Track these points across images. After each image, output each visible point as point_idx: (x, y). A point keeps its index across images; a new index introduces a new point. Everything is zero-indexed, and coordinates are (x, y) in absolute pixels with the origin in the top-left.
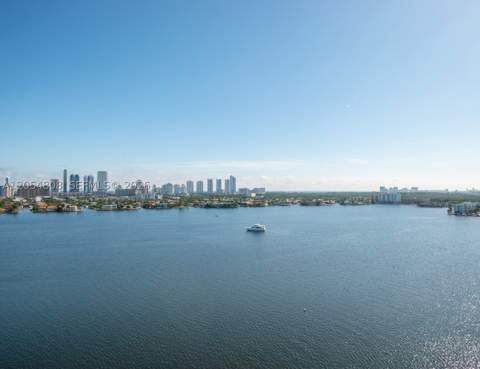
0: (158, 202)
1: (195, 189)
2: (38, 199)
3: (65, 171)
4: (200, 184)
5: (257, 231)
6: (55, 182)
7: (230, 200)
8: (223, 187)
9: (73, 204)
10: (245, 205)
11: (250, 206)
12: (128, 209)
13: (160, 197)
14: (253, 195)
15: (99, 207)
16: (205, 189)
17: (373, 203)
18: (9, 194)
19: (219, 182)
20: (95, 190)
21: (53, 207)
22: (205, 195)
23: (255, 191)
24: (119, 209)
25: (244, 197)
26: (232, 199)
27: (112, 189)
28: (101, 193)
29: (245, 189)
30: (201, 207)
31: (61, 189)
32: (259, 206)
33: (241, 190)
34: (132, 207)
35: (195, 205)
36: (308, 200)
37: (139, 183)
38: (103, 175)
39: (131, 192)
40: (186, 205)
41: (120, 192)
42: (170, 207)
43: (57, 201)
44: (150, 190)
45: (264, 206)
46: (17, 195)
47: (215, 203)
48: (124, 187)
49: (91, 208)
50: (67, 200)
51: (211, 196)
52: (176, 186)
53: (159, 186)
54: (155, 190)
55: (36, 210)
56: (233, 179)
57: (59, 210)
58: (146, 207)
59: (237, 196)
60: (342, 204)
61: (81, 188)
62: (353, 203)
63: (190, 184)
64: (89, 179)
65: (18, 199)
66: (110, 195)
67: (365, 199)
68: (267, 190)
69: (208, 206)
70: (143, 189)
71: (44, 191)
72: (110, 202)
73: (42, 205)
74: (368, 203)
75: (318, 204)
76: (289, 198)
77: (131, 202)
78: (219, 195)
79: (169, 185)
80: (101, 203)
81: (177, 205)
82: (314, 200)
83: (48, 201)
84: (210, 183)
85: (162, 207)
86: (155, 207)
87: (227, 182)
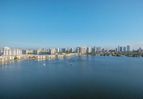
2: (113, 53)
3: (119, 46)
6: (116, 49)
9: (121, 54)
12: (136, 56)
15: (128, 55)
18: (107, 52)
21: (116, 55)
24: (134, 56)
28: (128, 51)
31: (118, 50)
34: (138, 56)
37: (140, 48)
38: (128, 47)
41: (134, 51)
43: (117, 53)
46: (109, 52)
48: (135, 50)
49: (126, 55)
50: (119, 53)
55: (113, 55)
57: (118, 56)
61: (123, 50)
64: (125, 48)
65: (109, 53)
66: (130, 52)
70: (142, 50)
71: (114, 51)
72: (131, 54)
73: (114, 54)
77: (137, 54)
83: (115, 53)
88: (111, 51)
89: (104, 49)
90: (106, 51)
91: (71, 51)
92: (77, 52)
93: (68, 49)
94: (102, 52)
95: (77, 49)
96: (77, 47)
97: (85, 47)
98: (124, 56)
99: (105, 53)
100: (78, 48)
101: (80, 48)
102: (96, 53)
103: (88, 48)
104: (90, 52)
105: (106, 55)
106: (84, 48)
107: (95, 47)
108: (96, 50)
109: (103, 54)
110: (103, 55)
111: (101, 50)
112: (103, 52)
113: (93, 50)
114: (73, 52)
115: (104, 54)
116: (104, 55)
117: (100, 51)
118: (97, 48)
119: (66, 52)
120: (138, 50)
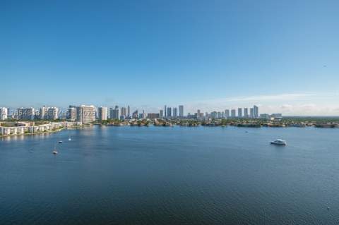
0: (210, 122)
1: (230, 115)
2: (156, 120)
3: (165, 106)
4: (233, 111)
5: (279, 145)
6: (161, 112)
7: (256, 122)
8: (249, 113)
9: (170, 122)
10: (267, 126)
11: (271, 126)
12: (194, 125)
13: (210, 119)
14: (272, 119)
15: (181, 124)
16: (237, 115)
18: (145, 117)
19: (246, 110)
20: (178, 115)
21: (162, 124)
22: (237, 118)
23: (273, 115)
24: (190, 125)
25: (265, 120)
27: (185, 114)
28: (181, 116)
29: (266, 115)
30: (235, 126)
31: (164, 115)
32: (277, 126)
33: (262, 115)
34: (196, 125)
35: (231, 125)
37: (199, 111)
38: (181, 107)
39: (195, 117)
40: (226, 124)
41: (190, 116)
42: (217, 125)
43: (165, 120)
44: (205, 115)
45: (282, 127)
46: (147, 117)
47: (245, 124)
48: (191, 114)
49: (178, 124)
50: (167, 120)
51: (241, 119)
52: (219, 113)
53: (209, 113)
54: (207, 115)
55: (155, 125)
56: (256, 108)
57: (164, 125)
58: (203, 125)
59: (260, 119)
61: (172, 115)
63: (227, 111)
64: (175, 110)
65: (148, 120)
66: (185, 118)
68: (283, 115)
69: (240, 126)
70: (201, 115)
71: (157, 115)
72: (185, 122)
73: (157, 122)
75: (333, 126)
76: (304, 121)
77: (195, 122)
78: (246, 118)
79: (215, 112)
80: (181, 122)
81: (221, 124)
82: (329, 123)
83: (160, 121)
84: (240, 110)
85: (212, 125)
86: (208, 125)
87: (252, 110)
88: (151, 116)
89: (137, 112)
90: (141, 116)
91: (50, 117)
92: (68, 118)
93: (41, 110)
94: (134, 117)
95: (70, 111)
96: (70, 107)
97: (92, 106)
98: (175, 125)
99: (141, 120)
100: (73, 109)
101: (78, 109)
102: (119, 121)
103: (100, 110)
104: (105, 117)
105: (142, 124)
106: (92, 109)
107: (117, 107)
108: (120, 114)
109: (135, 123)
110: (136, 125)
111: (131, 115)
112: (136, 118)
113: (114, 112)
114: (58, 120)
115: (138, 122)
116: (139, 125)
117: (128, 115)
118: (123, 110)
119: (33, 118)
120: (196, 114)
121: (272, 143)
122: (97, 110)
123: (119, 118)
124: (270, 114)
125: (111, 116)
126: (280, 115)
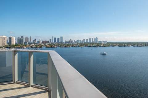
1: (86, 41)
2: (47, 44)
3: (53, 37)
4: (87, 40)
5: (104, 54)
6: (51, 40)
7: (96, 45)
8: (94, 41)
9: (55, 45)
10: (100, 46)
11: (102, 46)
12: (68, 47)
13: (76, 43)
14: (103, 43)
15: (61, 46)
16: (89, 41)
17: (146, 46)
18: (40, 43)
19: (93, 39)
20: (60, 41)
22: (89, 43)
23: (103, 42)
24: (66, 47)
25: (100, 44)
26: (96, 44)
27: (64, 41)
28: (61, 42)
29: (100, 41)
31: (52, 41)
32: (105, 46)
33: (99, 41)
35: (86, 46)
36: (121, 45)
37: (71, 39)
38: (62, 38)
39: (69, 42)
40: (83, 46)
41: (66, 42)
42: (79, 46)
43: (51, 45)
44: (74, 41)
46: (42, 43)
47: (91, 45)
48: (67, 41)
49: (59, 46)
50: (53, 44)
51: (90, 43)
52: (80, 40)
53: (76, 40)
54: (75, 42)
55: (46, 47)
56: (97, 38)
57: (51, 47)
58: (72, 46)
59: (98, 43)
60: (134, 46)
61: (57, 41)
62: (138, 46)
63: (84, 40)
64: (58, 39)
65: (42, 44)
66: (63, 43)
67: (143, 44)
68: (107, 41)
69: (89, 46)
70: (72, 41)
72: (63, 45)
73: (48, 46)
74: (144, 46)
75: (125, 46)
76: (115, 44)
77: (68, 45)
78: (92, 43)
79: (79, 40)
80: (61, 45)
81: (81, 46)
82: (124, 45)
83: (49, 45)
84: (90, 39)
85: (77, 47)
86: (75, 46)
87: (95, 39)
88: (44, 42)
89: (35, 40)
90: (38, 42)
94: (33, 43)
97: (5, 36)
98: (57, 47)
99: (38, 44)
102: (23, 45)
103: (10, 39)
104: (14, 42)
105: (38, 47)
106: (4, 38)
107: (22, 37)
108: (24, 41)
109: (34, 46)
110: (35, 47)
111: (32, 41)
112: (35, 43)
113: (20, 40)
115: (36, 45)
116: (36, 47)
117: (30, 42)
118: (27, 39)
120: (69, 41)
121: (101, 54)
122: (8, 39)
123: (24, 44)
124: (102, 41)
125: (18, 42)
126: (106, 41)
